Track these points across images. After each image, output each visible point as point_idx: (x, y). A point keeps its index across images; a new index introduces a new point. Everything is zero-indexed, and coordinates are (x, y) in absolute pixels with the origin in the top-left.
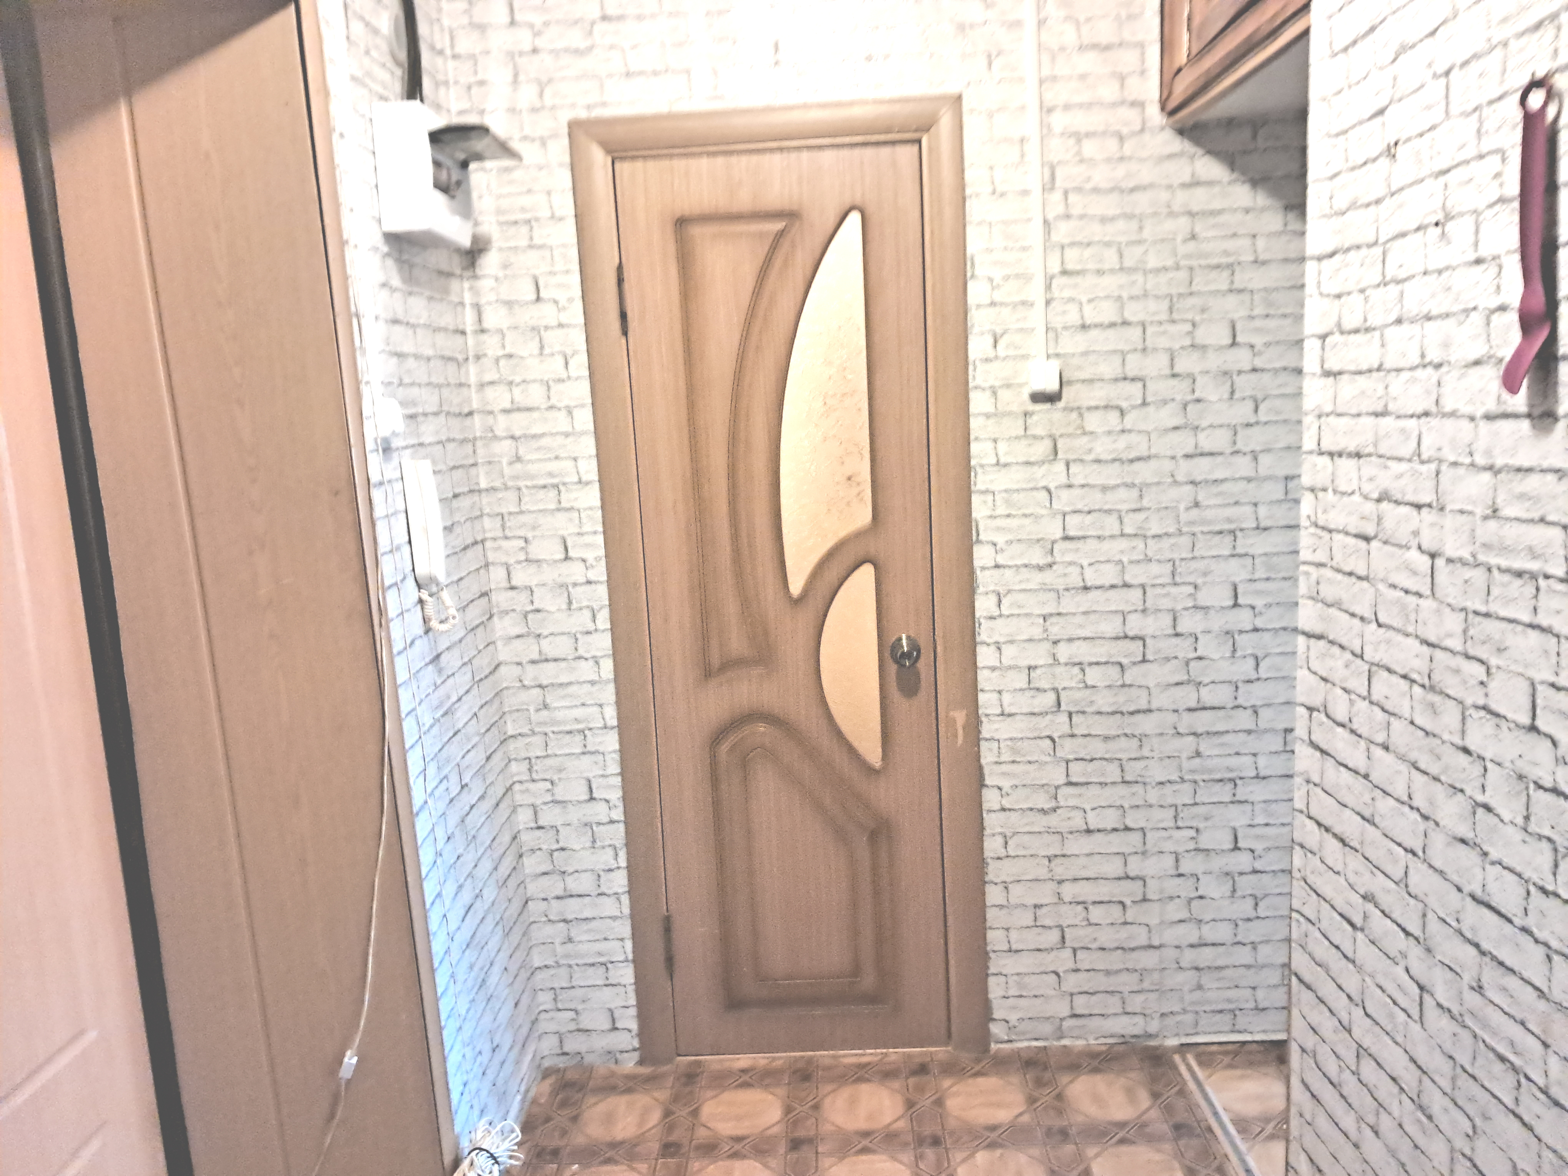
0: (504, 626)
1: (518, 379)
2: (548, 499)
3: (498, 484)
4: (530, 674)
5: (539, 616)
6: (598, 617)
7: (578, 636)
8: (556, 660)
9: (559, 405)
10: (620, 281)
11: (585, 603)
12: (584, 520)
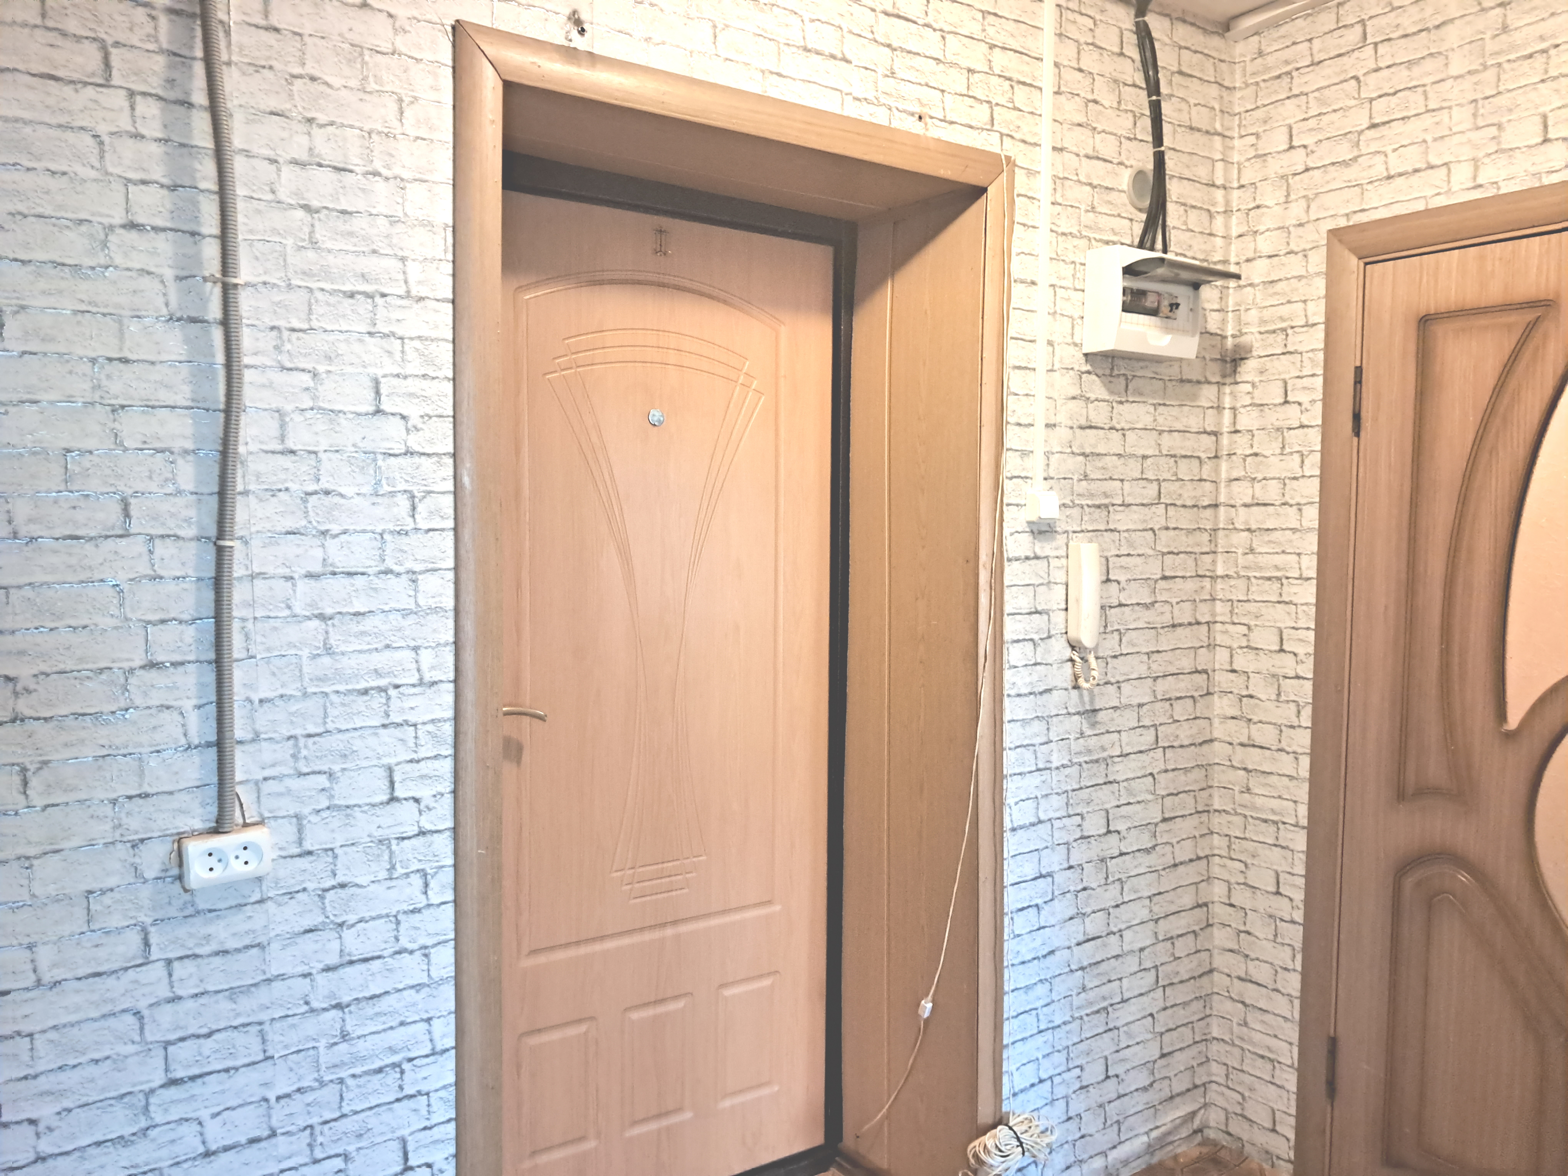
0: (1222, 706)
1: (1260, 476)
2: (1271, 591)
3: (1231, 573)
4: (1240, 755)
5: (1252, 701)
6: (1302, 713)
7: (1283, 728)
8: (1262, 747)
9: (1291, 502)
10: (1358, 381)
11: (1293, 698)
12: (1300, 615)
